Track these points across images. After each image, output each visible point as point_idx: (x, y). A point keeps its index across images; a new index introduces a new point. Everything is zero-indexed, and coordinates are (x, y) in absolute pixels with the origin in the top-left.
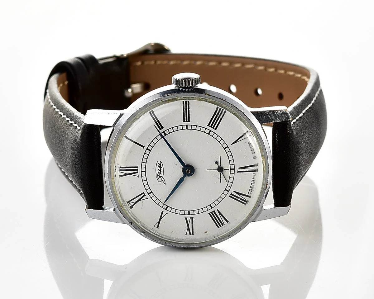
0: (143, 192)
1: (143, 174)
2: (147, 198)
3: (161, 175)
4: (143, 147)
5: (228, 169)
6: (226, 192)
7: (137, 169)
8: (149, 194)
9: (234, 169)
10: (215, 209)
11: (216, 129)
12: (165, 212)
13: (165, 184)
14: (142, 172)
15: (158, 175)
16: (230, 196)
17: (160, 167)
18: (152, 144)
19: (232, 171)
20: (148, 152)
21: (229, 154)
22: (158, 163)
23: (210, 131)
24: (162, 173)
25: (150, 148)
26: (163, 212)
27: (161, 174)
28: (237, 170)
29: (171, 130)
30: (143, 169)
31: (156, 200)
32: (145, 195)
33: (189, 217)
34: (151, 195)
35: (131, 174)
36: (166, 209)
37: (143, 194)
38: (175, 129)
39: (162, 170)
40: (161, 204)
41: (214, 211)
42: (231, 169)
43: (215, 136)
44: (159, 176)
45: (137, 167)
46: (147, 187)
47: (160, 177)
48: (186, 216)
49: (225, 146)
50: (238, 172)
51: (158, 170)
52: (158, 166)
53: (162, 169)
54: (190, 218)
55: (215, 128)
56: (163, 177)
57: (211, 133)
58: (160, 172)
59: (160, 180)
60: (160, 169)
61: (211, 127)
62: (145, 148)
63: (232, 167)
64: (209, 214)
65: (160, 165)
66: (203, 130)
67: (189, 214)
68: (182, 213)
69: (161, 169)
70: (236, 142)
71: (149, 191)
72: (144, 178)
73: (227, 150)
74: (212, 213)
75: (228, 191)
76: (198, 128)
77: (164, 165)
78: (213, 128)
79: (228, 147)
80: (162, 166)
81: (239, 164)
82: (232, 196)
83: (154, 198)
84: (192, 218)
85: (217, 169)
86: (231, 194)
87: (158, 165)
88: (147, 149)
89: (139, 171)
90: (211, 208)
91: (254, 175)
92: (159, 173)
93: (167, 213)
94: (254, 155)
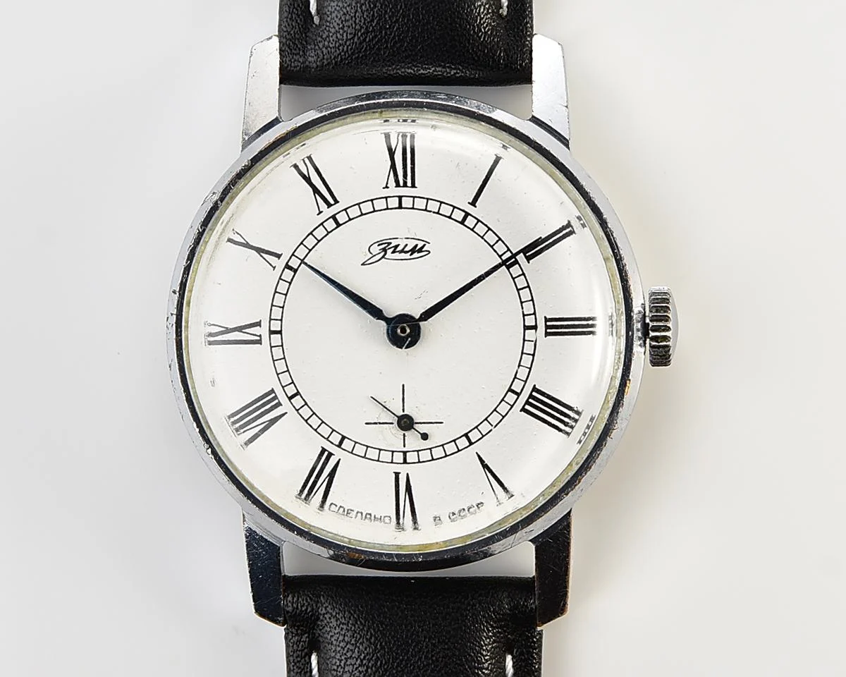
0: (338, 202)
1: (394, 203)
2: (320, 212)
3: (389, 252)
4: (473, 203)
5: (404, 446)
6: (336, 438)
7: (409, 184)
8: (334, 217)
9: (405, 462)
10: (286, 406)
11: (523, 410)
12: (280, 263)
13: (363, 264)
14: (400, 198)
15: (391, 243)
16: (323, 450)
17: (413, 251)
18: (481, 229)
19: (399, 457)
20: (459, 215)
21: (451, 448)
22: (424, 245)
23: (518, 394)
24: (397, 255)
25: (470, 222)
26: (279, 256)
27: (393, 252)
28: (404, 470)
29: (521, 282)
30: (407, 202)
31: (314, 237)
32: (329, 205)
33: (263, 331)
34: (331, 225)
35: (393, 166)
36: (288, 267)
37: (332, 202)
38: (525, 294)
39: (403, 256)
40: (301, 252)
41: (279, 404)
42: (405, 453)
43: (503, 408)
44: (387, 247)
45: (413, 186)
46: (354, 212)
47: (385, 250)
48: (265, 324)
49: (474, 436)
50: (397, 474)
51: (406, 245)
52: (417, 245)
53: (408, 256)
54: (260, 336)
55: (527, 407)
56: (383, 257)
57: (511, 398)
58: (399, 249)
59: (376, 249)
60: (406, 249)
61: (531, 396)
62: (470, 209)
63: (411, 457)
64: (272, 391)
65: (420, 250)
66: (523, 374)
67: (272, 332)
68: (277, 313)
69: (408, 252)
70: (485, 466)
71: (342, 218)
72: (380, 204)
73: (463, 442)
74: (276, 397)
75: (339, 446)
76: (527, 360)
77: (419, 263)
78: (527, 403)
79: (471, 443)
80: (416, 255)
81: (419, 475)
82: (325, 455)
83: (320, 233)
84: (259, 342)
85: (405, 413)
86: (330, 455)
87: (420, 244)
88: (467, 214)
89: (402, 191)
90: (289, 395)
91: (387, 520)
92: (397, 246)
93: (274, 268)
94: (445, 518)
